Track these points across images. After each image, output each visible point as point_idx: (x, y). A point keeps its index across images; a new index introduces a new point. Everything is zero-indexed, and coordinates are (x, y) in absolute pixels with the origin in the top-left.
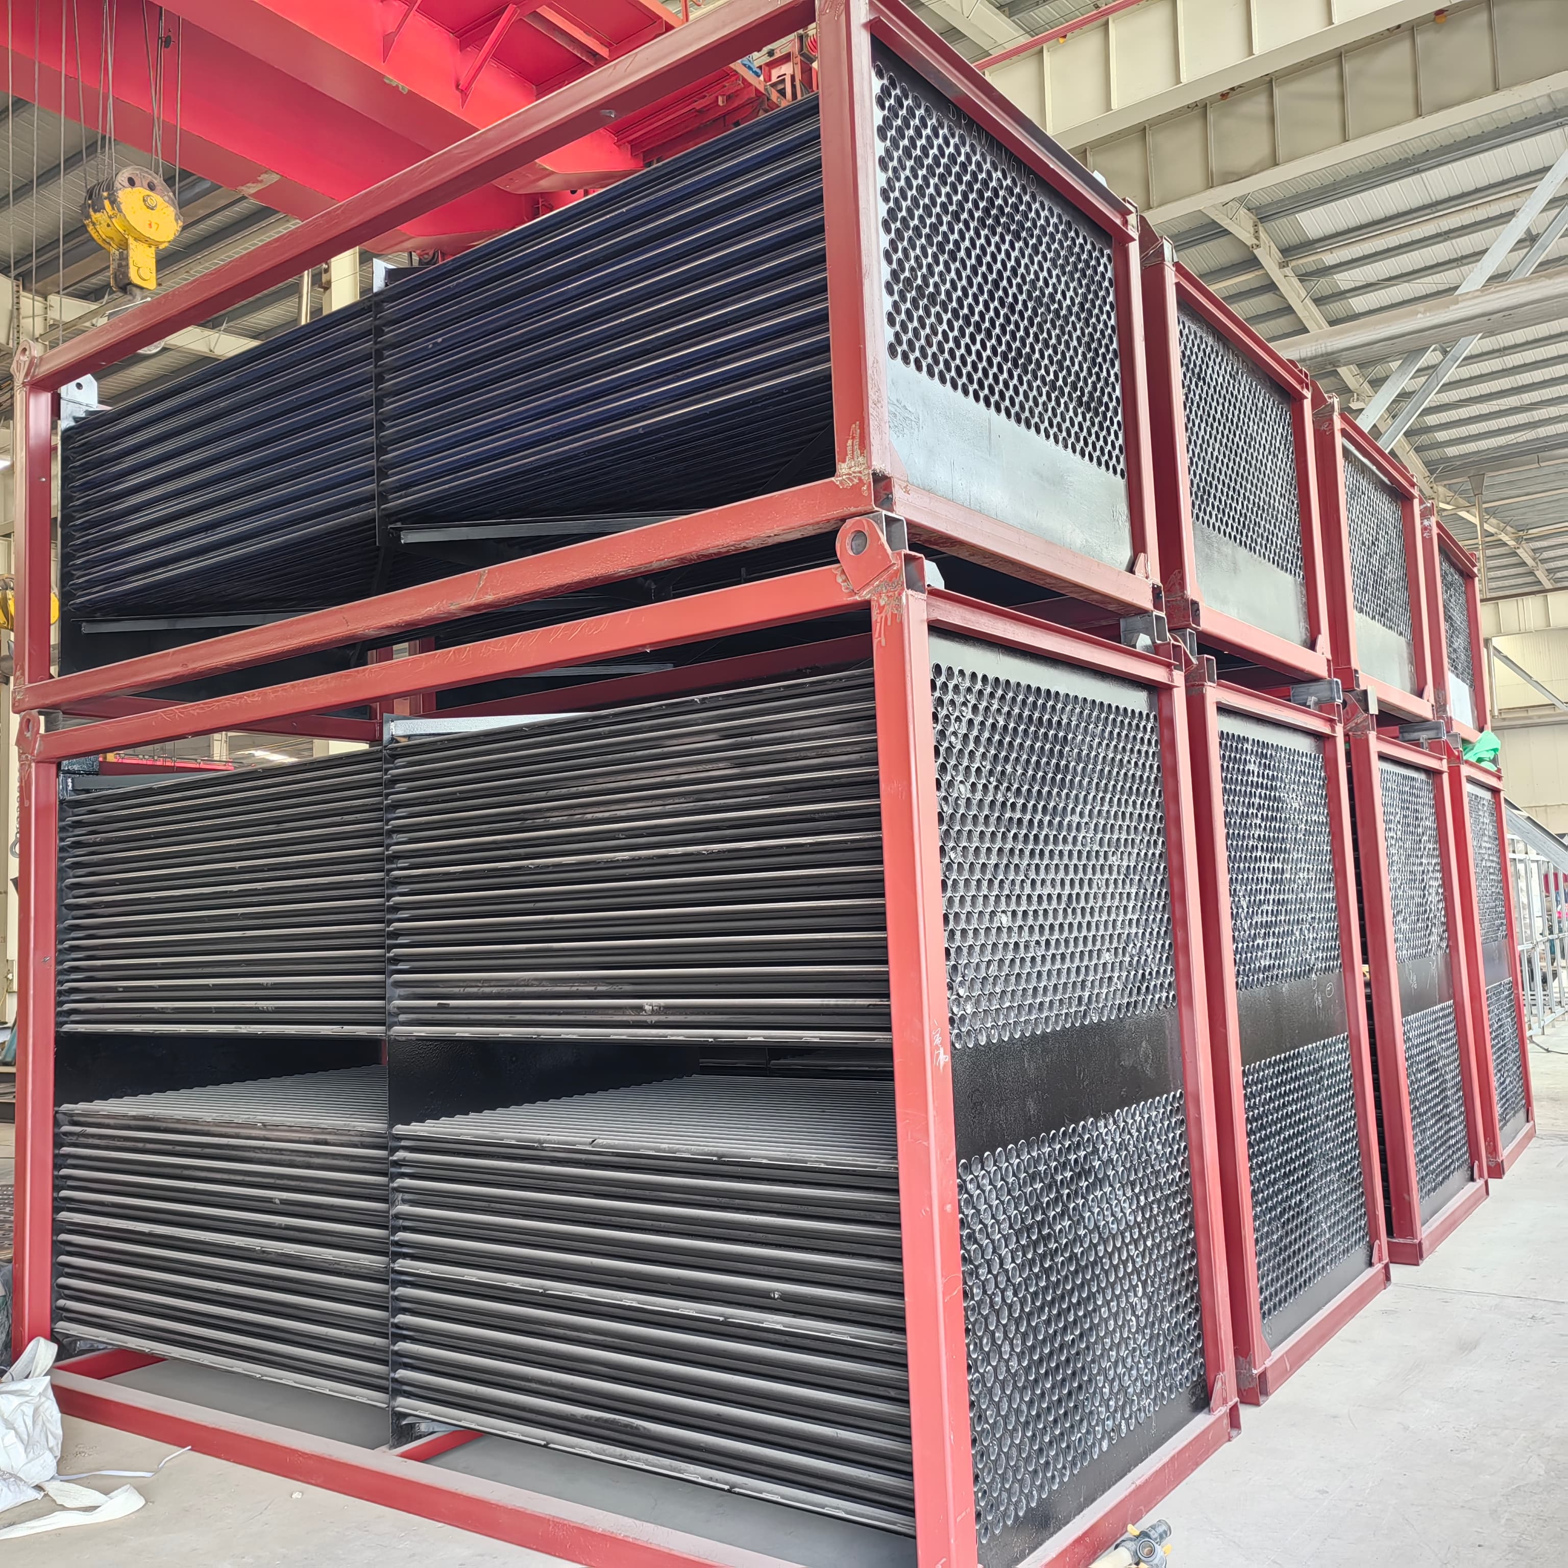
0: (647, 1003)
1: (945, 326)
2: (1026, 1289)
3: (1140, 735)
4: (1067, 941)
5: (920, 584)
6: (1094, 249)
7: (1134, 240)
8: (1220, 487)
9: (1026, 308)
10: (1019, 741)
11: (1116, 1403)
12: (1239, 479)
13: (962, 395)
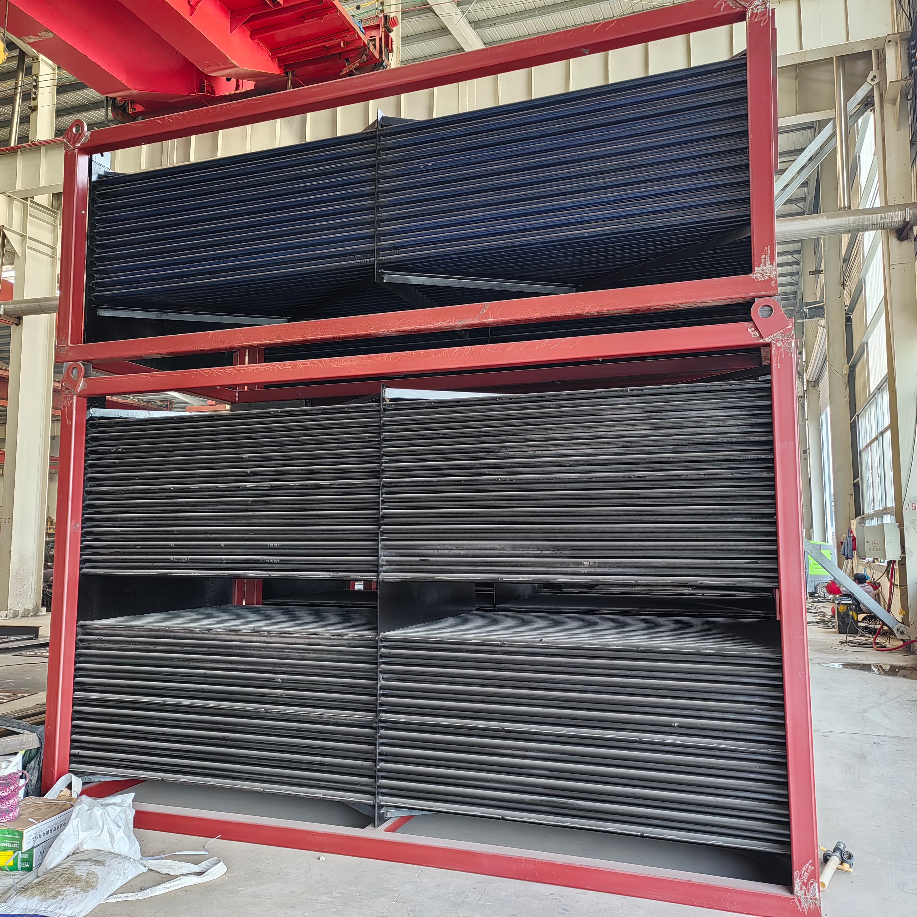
0: (586, 562)
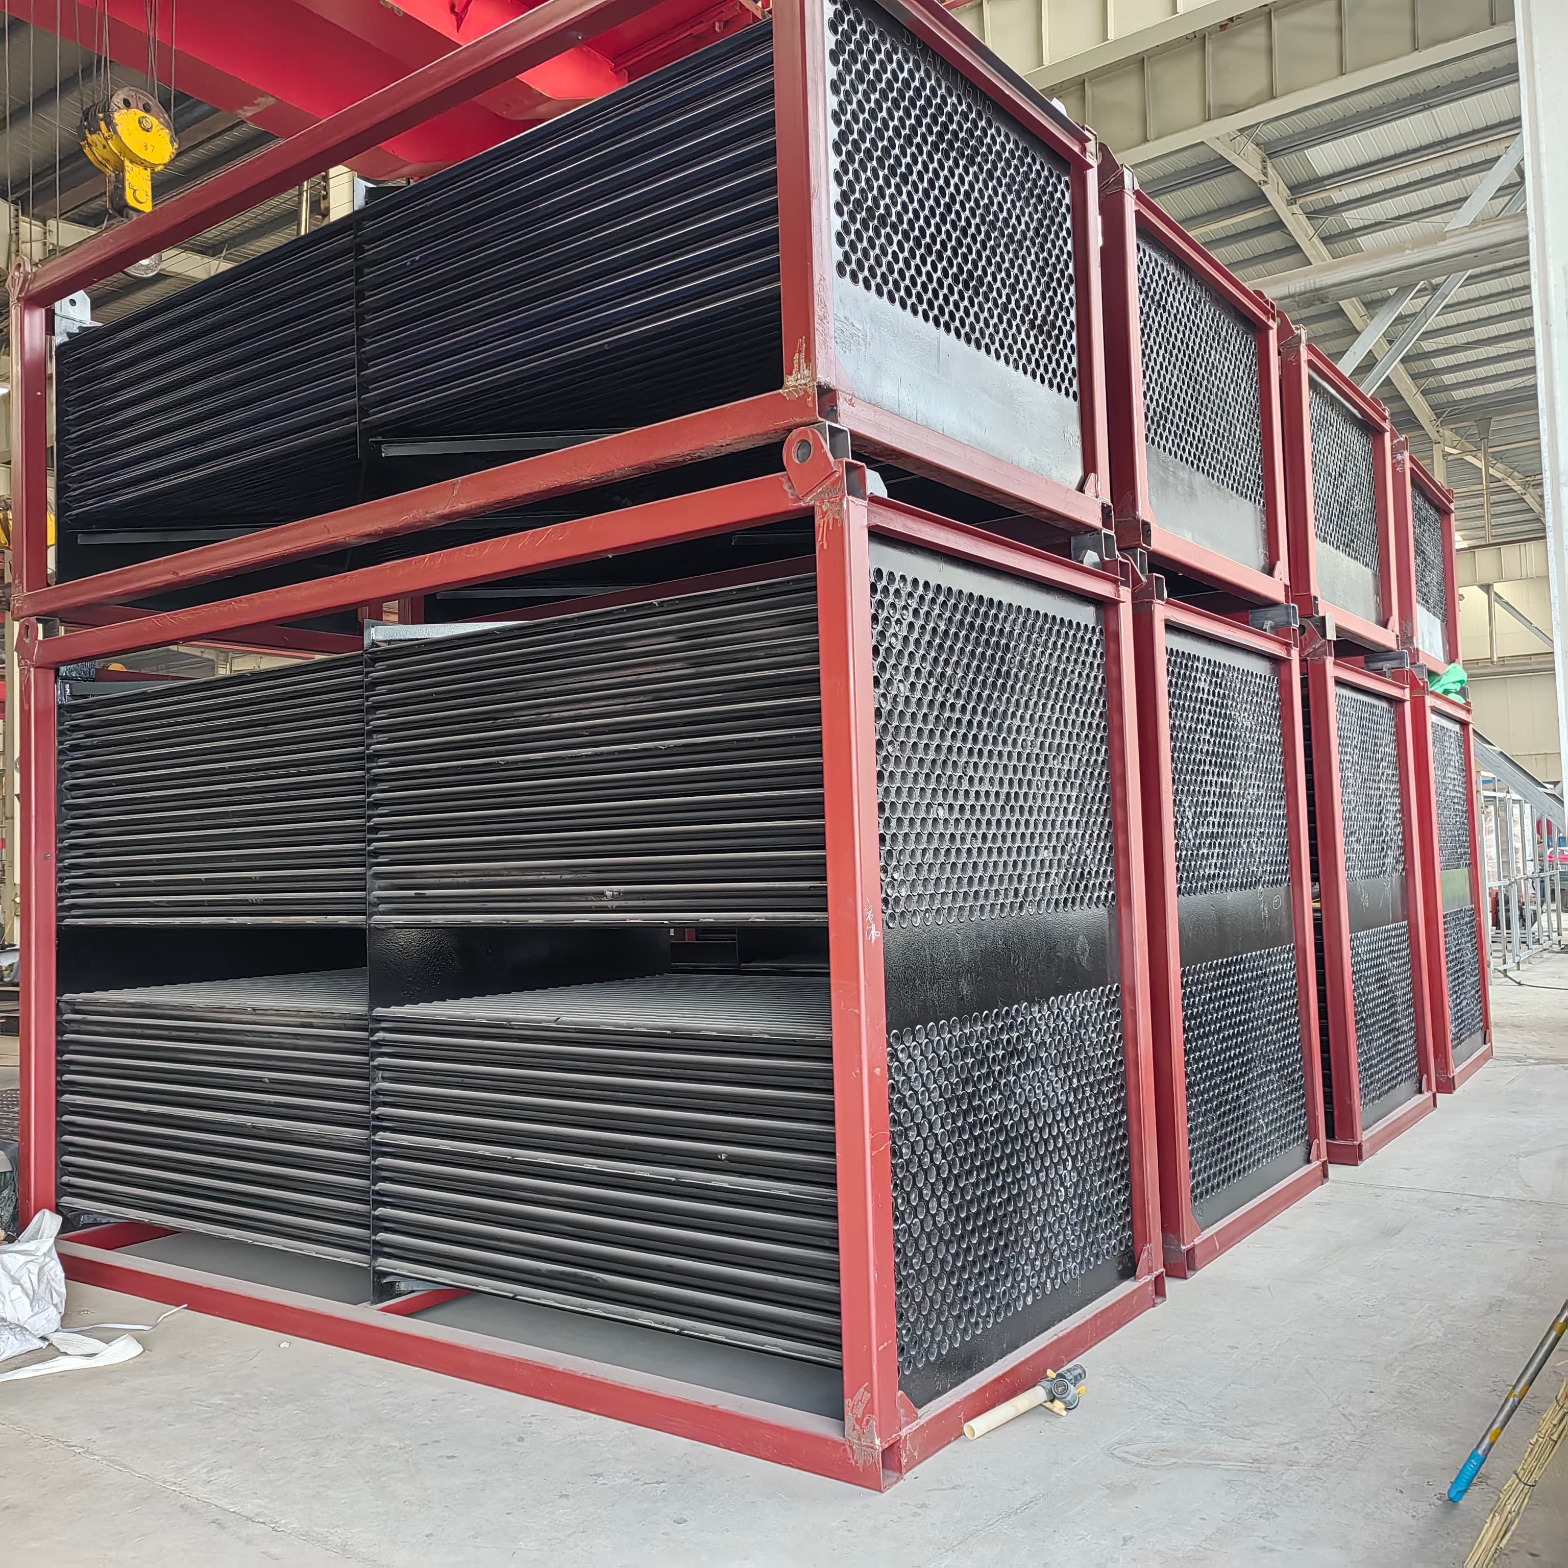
0: (608, 890)
1: (895, 247)
2: (955, 1153)
3: (1085, 647)
4: (1004, 836)
5: (862, 491)
6: (1051, 175)
7: (1091, 167)
8: (1178, 413)
9: (979, 232)
10: (959, 645)
11: (1042, 1263)
12: (1198, 407)
13: (911, 314)
